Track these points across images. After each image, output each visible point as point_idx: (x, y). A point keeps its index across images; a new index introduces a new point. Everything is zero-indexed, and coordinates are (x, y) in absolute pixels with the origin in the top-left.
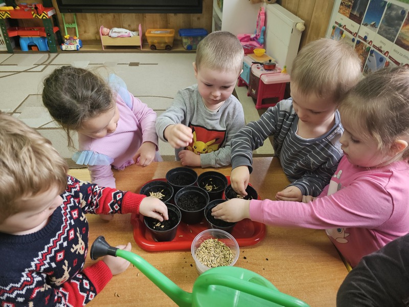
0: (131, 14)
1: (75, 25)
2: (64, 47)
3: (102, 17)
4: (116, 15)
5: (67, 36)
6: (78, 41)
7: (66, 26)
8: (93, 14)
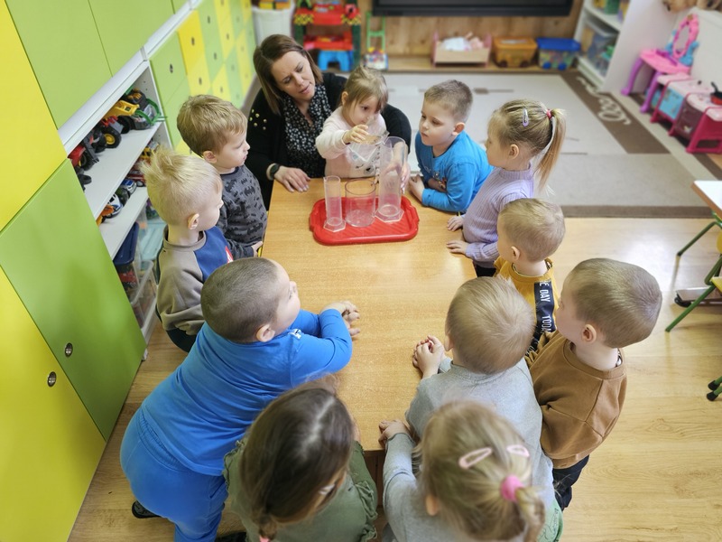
4: (442, 19)
5: (370, 49)
6: (384, 56)
7: (370, 34)
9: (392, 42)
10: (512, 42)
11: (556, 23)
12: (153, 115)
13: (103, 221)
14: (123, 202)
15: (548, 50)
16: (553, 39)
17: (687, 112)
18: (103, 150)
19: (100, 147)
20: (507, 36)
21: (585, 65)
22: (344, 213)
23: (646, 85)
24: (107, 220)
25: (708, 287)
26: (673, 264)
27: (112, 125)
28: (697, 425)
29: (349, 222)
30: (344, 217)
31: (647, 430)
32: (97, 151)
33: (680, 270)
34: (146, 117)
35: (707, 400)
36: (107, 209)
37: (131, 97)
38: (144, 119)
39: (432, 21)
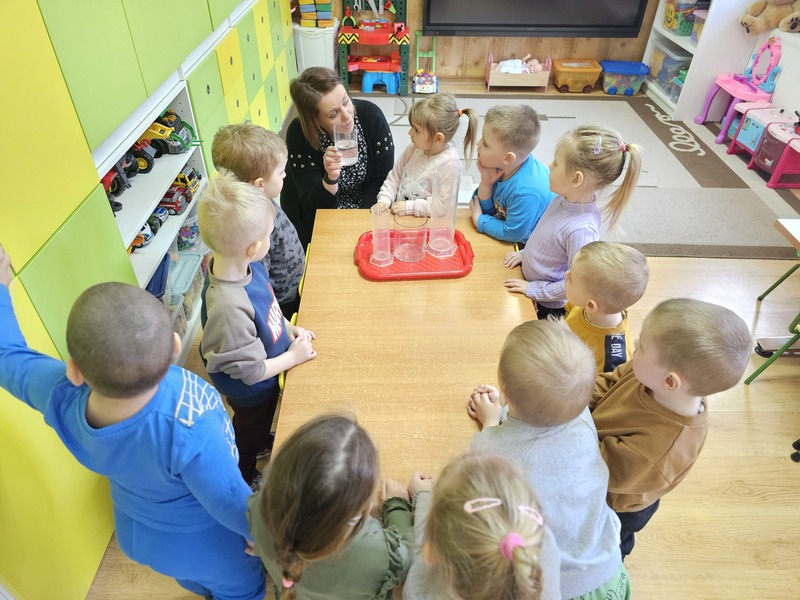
0: (519, 38)
2: (417, 88)
3: (475, 41)
4: (496, 38)
5: (418, 71)
6: (434, 78)
7: (419, 55)
9: (443, 64)
10: (575, 65)
11: (623, 45)
12: (187, 139)
13: (133, 251)
14: (154, 231)
15: (613, 74)
16: (620, 62)
17: (768, 143)
18: (135, 175)
19: (132, 171)
20: (569, 59)
21: (655, 90)
22: (392, 246)
23: (723, 113)
24: (137, 250)
25: (792, 336)
26: (754, 309)
27: (145, 149)
28: (779, 489)
29: (397, 256)
30: (392, 251)
31: (724, 493)
32: (129, 176)
33: (761, 316)
34: (181, 141)
35: (791, 461)
36: (138, 238)
37: (166, 119)
38: (179, 143)
39: (487, 41)
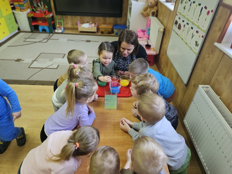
1: (62, 21)
2: (56, 31)
3: (75, 17)
5: (58, 26)
6: (62, 28)
7: (57, 21)
8: (71, 16)
9: (66, 24)
39: (79, 17)
